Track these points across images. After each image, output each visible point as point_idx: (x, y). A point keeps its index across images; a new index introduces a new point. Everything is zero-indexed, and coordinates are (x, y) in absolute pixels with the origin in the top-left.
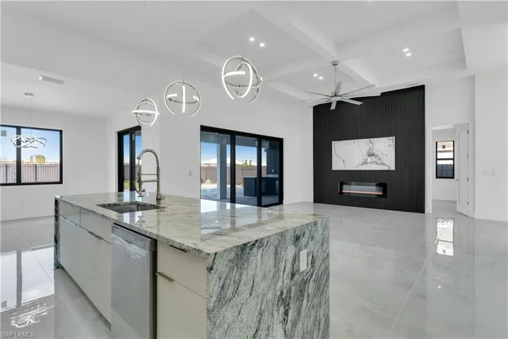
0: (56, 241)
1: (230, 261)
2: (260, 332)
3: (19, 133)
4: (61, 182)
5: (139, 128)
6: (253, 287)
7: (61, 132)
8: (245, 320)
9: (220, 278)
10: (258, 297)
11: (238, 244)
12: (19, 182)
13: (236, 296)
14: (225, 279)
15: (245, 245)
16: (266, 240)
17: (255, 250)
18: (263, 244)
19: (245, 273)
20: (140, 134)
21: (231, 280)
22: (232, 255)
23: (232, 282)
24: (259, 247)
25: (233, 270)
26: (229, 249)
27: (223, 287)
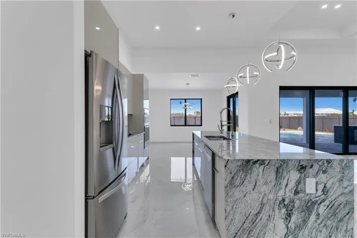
0: (193, 152)
1: (238, 166)
2: (261, 215)
3: (186, 102)
4: (201, 125)
5: (237, 93)
6: (255, 186)
7: (201, 99)
8: (249, 202)
9: (231, 173)
10: (260, 193)
11: (244, 159)
12: (185, 125)
13: (242, 186)
14: (234, 175)
15: (249, 160)
16: (268, 161)
17: (257, 165)
18: (264, 164)
19: (248, 176)
20: (238, 97)
21: (238, 176)
22: (239, 164)
23: (239, 178)
24: (261, 165)
25: (240, 171)
26: (237, 160)
27: (233, 178)
